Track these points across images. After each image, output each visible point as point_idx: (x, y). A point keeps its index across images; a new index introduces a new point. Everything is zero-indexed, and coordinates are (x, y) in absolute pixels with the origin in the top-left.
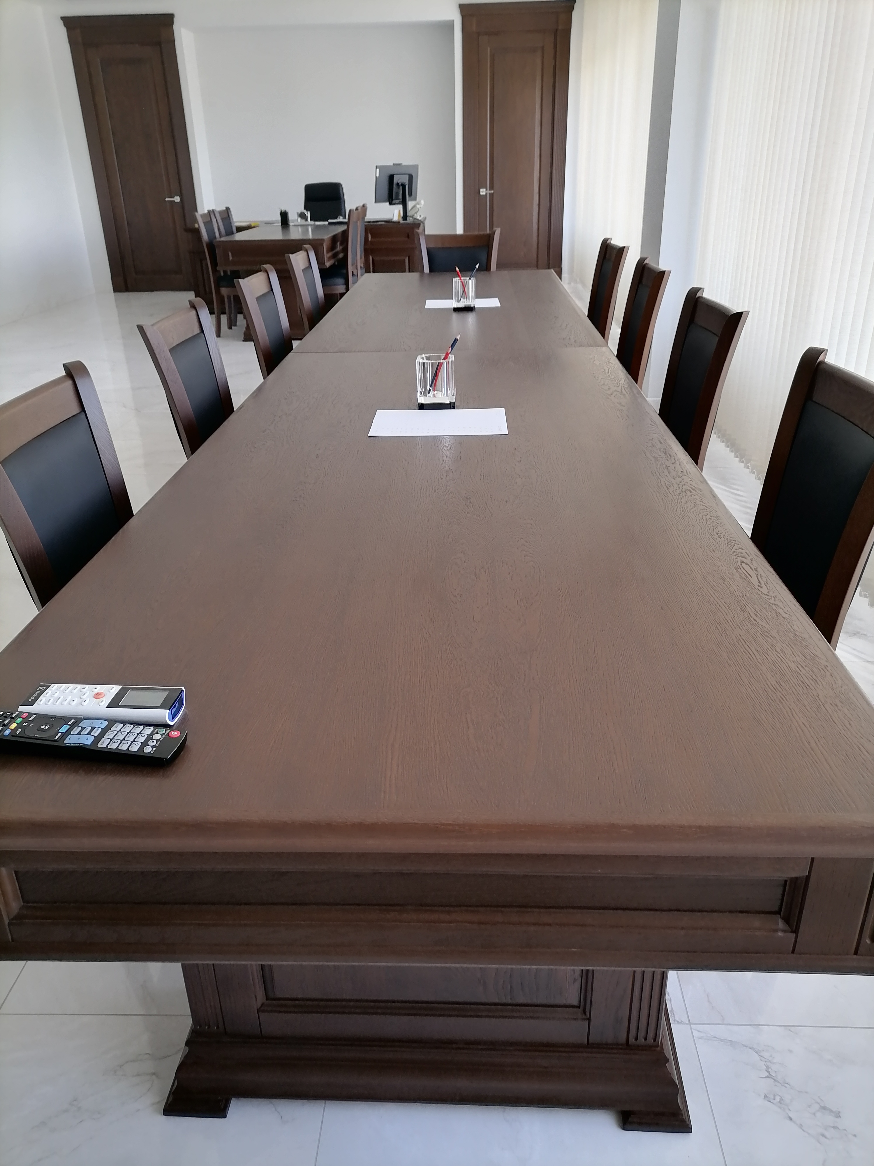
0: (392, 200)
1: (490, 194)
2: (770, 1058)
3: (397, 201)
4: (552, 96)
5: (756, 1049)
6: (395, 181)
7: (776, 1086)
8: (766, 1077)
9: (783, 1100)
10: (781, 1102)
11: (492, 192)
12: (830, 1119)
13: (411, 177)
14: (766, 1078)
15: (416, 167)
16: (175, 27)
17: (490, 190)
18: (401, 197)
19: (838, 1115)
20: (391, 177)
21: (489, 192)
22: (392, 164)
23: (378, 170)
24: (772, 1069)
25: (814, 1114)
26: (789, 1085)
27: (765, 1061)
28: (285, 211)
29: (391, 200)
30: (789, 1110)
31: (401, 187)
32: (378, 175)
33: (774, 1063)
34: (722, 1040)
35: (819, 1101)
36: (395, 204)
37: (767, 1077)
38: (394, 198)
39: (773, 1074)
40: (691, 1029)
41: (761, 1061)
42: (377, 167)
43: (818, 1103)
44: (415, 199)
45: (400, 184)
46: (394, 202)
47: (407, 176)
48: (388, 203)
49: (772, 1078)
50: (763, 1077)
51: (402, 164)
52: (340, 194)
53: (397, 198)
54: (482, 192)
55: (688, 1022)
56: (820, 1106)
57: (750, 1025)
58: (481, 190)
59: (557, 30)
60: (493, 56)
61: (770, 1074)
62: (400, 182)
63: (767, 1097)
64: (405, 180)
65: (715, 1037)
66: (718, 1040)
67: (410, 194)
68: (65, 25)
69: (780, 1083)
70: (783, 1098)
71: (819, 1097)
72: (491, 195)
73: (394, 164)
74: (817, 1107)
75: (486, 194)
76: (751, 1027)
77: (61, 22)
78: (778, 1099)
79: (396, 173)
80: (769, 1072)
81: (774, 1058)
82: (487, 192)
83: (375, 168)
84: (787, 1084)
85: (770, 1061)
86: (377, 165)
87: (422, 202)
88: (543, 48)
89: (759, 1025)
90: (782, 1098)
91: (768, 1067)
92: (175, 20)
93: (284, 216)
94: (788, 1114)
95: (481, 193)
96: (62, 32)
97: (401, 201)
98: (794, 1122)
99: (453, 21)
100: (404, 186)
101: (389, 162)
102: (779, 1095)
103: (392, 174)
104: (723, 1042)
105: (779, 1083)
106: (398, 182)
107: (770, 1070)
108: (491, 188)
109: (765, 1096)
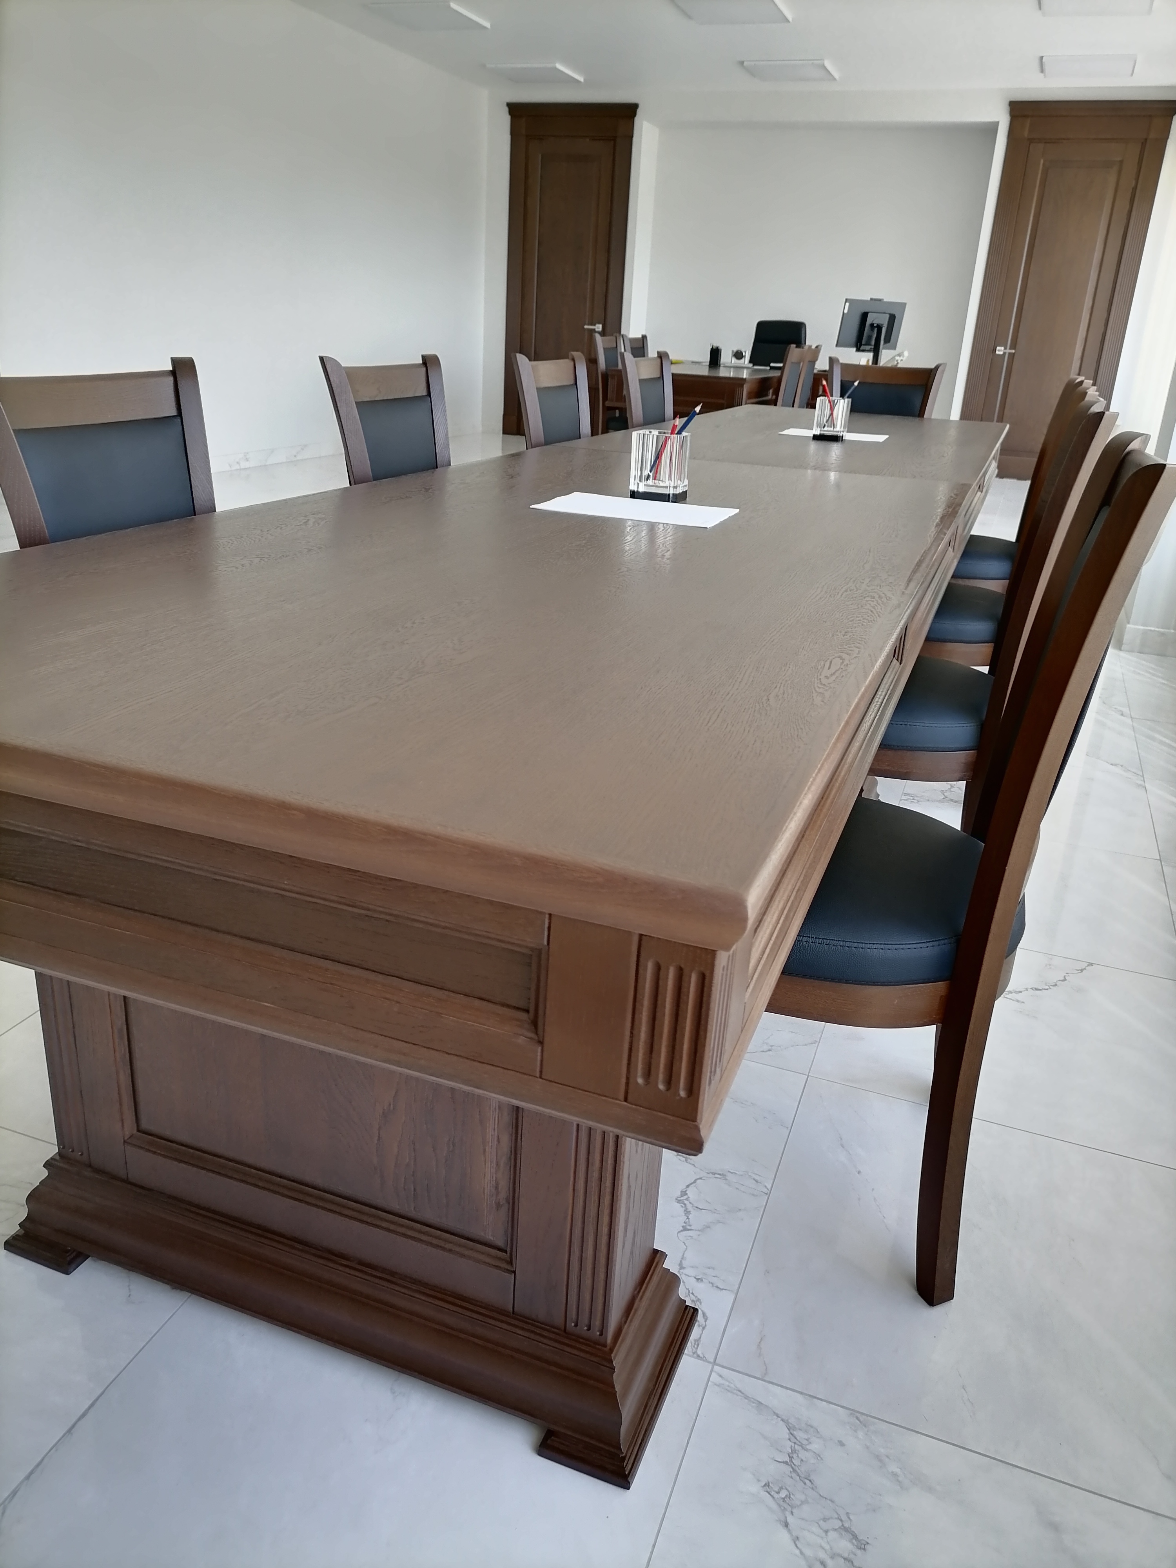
0: (861, 345)
1: (1009, 353)
2: (805, 1442)
3: (868, 347)
4: (1123, 228)
5: (791, 1424)
6: (869, 322)
7: (792, 1477)
8: (783, 1462)
9: (790, 1497)
10: (786, 1499)
11: (1013, 351)
12: (844, 1545)
13: (892, 318)
14: (782, 1464)
15: (903, 305)
16: (637, 120)
17: (1010, 349)
18: (873, 342)
19: (862, 1546)
20: (865, 316)
21: (1008, 351)
22: (869, 299)
23: (847, 304)
24: (798, 1456)
25: (826, 1532)
26: (812, 1483)
27: (795, 1443)
28: (717, 348)
29: (859, 345)
30: (792, 1513)
31: (876, 329)
32: (846, 311)
33: (807, 1450)
34: (746, 1397)
35: (844, 1518)
36: (863, 351)
37: (786, 1463)
38: (864, 342)
39: (796, 1462)
40: (712, 1370)
41: (789, 1441)
42: (846, 301)
43: (841, 1520)
44: (894, 348)
45: (875, 325)
46: (862, 348)
47: (888, 316)
48: (855, 349)
49: (791, 1466)
50: (779, 1461)
51: (883, 299)
52: (801, 336)
53: (868, 344)
54: (999, 351)
55: (712, 1361)
56: (843, 1525)
57: (801, 1393)
58: (998, 348)
59: (1146, 140)
60: (1046, 172)
61: (791, 1461)
62: (876, 322)
63: (769, 1486)
64: (884, 320)
65: (740, 1391)
66: (742, 1395)
67: (888, 340)
68: (510, 113)
69: (800, 1477)
70: (791, 1496)
71: (847, 1513)
72: (1012, 356)
73: (871, 299)
74: (838, 1524)
75: (1005, 353)
76: (801, 1395)
77: (507, 109)
78: (783, 1494)
79: (870, 311)
80: (791, 1458)
81: (810, 1443)
82: (1005, 351)
83: (844, 300)
84: (810, 1481)
85: (802, 1446)
86: (847, 298)
87: (906, 354)
88: (1121, 162)
89: (815, 1398)
90: (790, 1494)
91: (794, 1451)
92: (639, 111)
93: (715, 354)
94: (786, 1517)
95: (997, 352)
96: (505, 120)
97: (873, 347)
98: (789, 1531)
99: (998, 123)
100: (879, 328)
101: (865, 294)
102: (787, 1489)
103: (866, 311)
104: (747, 1401)
105: (798, 1475)
106: (874, 322)
107: (795, 1456)
108: (1014, 346)
109: (765, 1484)
